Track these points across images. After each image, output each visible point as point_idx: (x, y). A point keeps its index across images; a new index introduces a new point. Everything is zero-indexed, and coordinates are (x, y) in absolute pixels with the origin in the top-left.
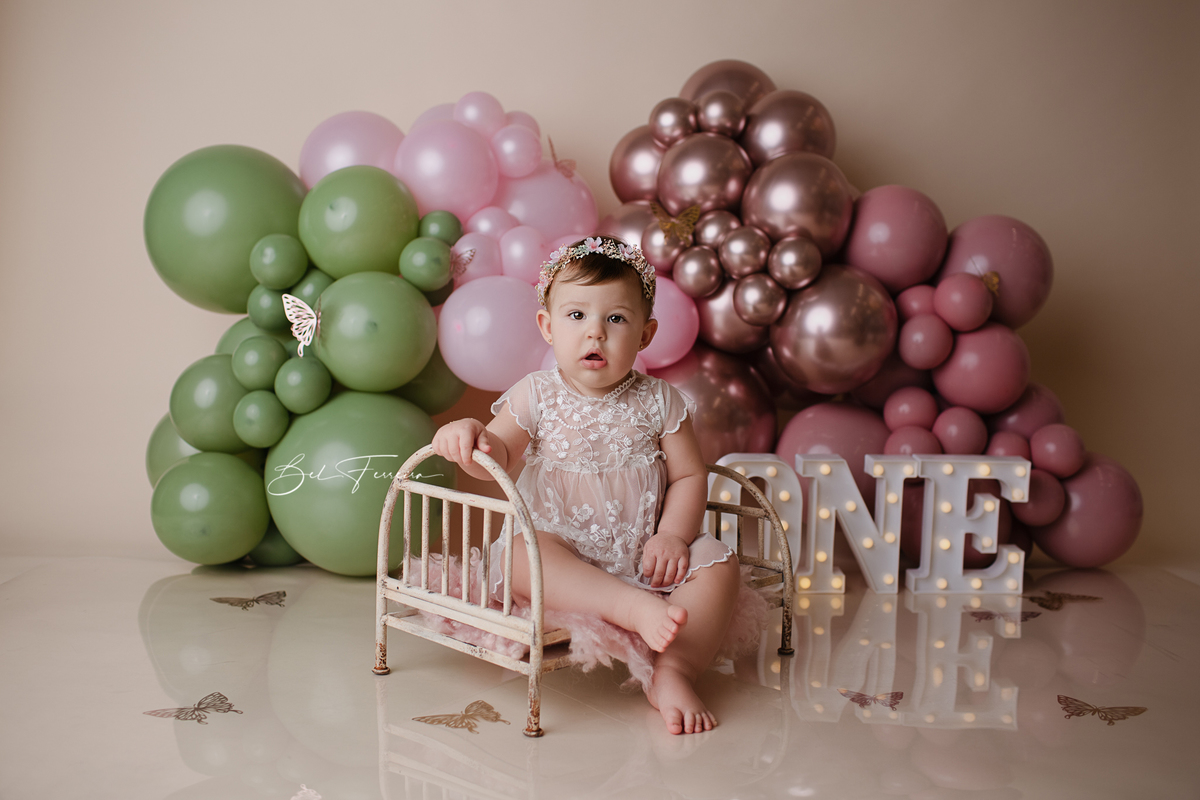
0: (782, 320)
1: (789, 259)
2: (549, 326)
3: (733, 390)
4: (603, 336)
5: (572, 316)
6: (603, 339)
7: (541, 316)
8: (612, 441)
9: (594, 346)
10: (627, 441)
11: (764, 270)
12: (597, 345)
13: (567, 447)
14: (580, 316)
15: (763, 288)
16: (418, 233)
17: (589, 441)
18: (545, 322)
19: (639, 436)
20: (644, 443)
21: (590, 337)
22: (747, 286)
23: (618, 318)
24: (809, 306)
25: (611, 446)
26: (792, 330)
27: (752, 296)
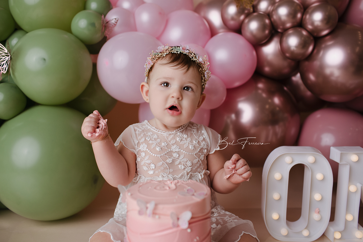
0: (310, 57)
1: (318, 17)
2: (147, 92)
3: (276, 100)
4: (180, 98)
5: (163, 85)
6: (180, 99)
7: (143, 86)
8: (180, 163)
9: (175, 102)
10: (189, 164)
11: (300, 25)
12: (176, 102)
13: (154, 168)
14: (167, 84)
15: (300, 35)
16: (84, 7)
17: (167, 163)
18: (145, 89)
19: (195, 161)
20: (198, 165)
21: (173, 97)
22: (289, 35)
23: (188, 88)
24: (328, 48)
25: (180, 166)
26: (316, 63)
27: (293, 41)
